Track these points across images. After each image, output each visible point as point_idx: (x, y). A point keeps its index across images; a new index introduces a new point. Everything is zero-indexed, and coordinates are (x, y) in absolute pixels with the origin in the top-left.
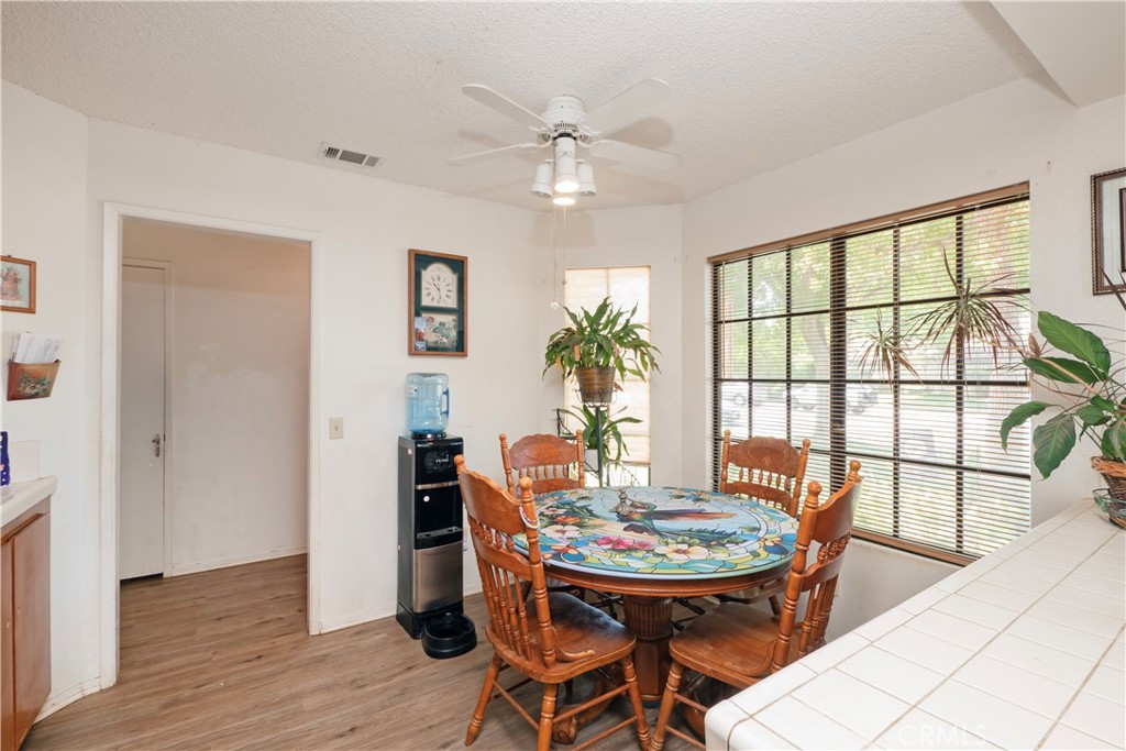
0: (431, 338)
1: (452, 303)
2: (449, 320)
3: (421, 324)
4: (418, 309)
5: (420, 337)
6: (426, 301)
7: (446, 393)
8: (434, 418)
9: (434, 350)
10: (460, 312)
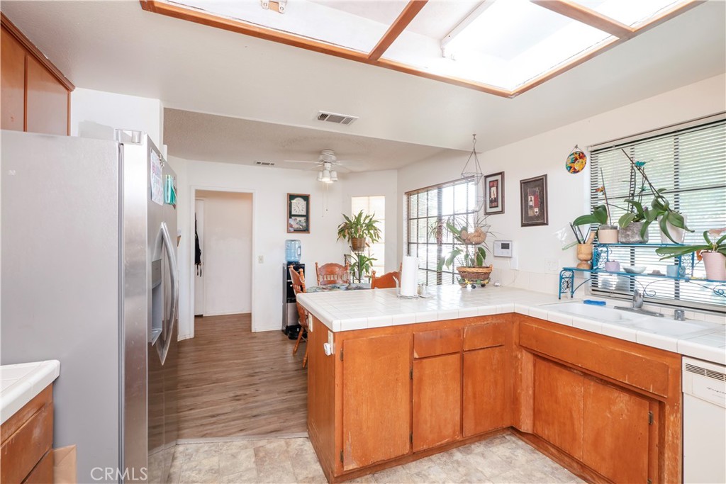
0: (296, 226)
1: (304, 213)
2: (303, 219)
3: (291, 221)
4: (291, 215)
5: (291, 226)
6: (293, 213)
7: (300, 247)
8: (295, 257)
9: (296, 231)
10: (307, 216)
